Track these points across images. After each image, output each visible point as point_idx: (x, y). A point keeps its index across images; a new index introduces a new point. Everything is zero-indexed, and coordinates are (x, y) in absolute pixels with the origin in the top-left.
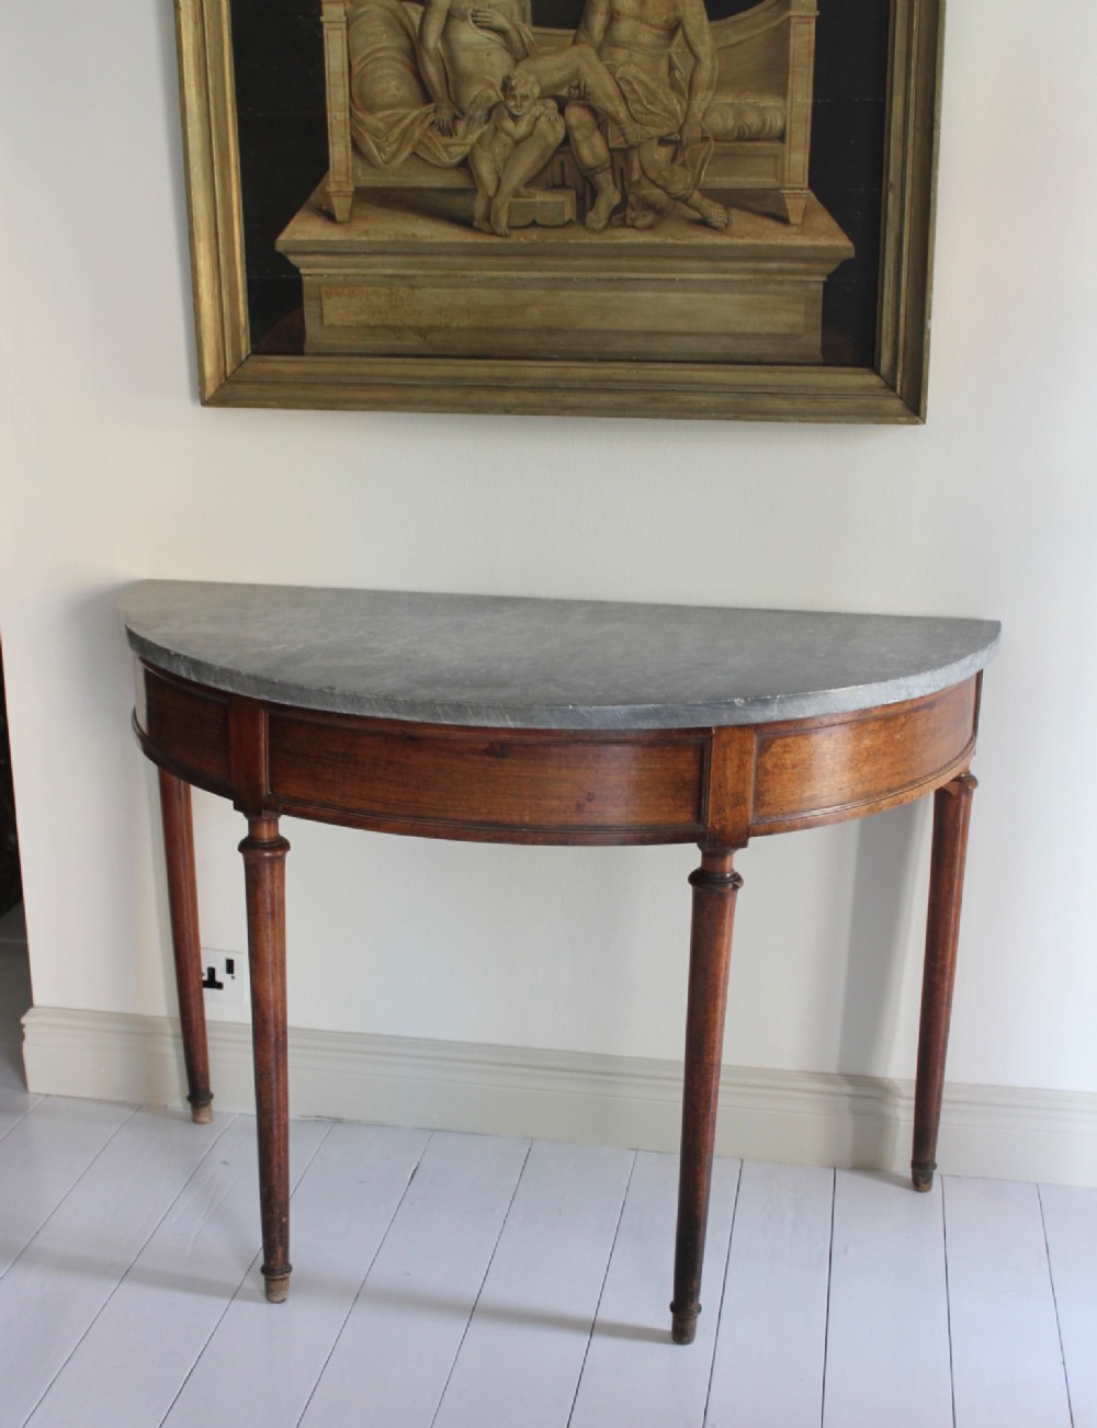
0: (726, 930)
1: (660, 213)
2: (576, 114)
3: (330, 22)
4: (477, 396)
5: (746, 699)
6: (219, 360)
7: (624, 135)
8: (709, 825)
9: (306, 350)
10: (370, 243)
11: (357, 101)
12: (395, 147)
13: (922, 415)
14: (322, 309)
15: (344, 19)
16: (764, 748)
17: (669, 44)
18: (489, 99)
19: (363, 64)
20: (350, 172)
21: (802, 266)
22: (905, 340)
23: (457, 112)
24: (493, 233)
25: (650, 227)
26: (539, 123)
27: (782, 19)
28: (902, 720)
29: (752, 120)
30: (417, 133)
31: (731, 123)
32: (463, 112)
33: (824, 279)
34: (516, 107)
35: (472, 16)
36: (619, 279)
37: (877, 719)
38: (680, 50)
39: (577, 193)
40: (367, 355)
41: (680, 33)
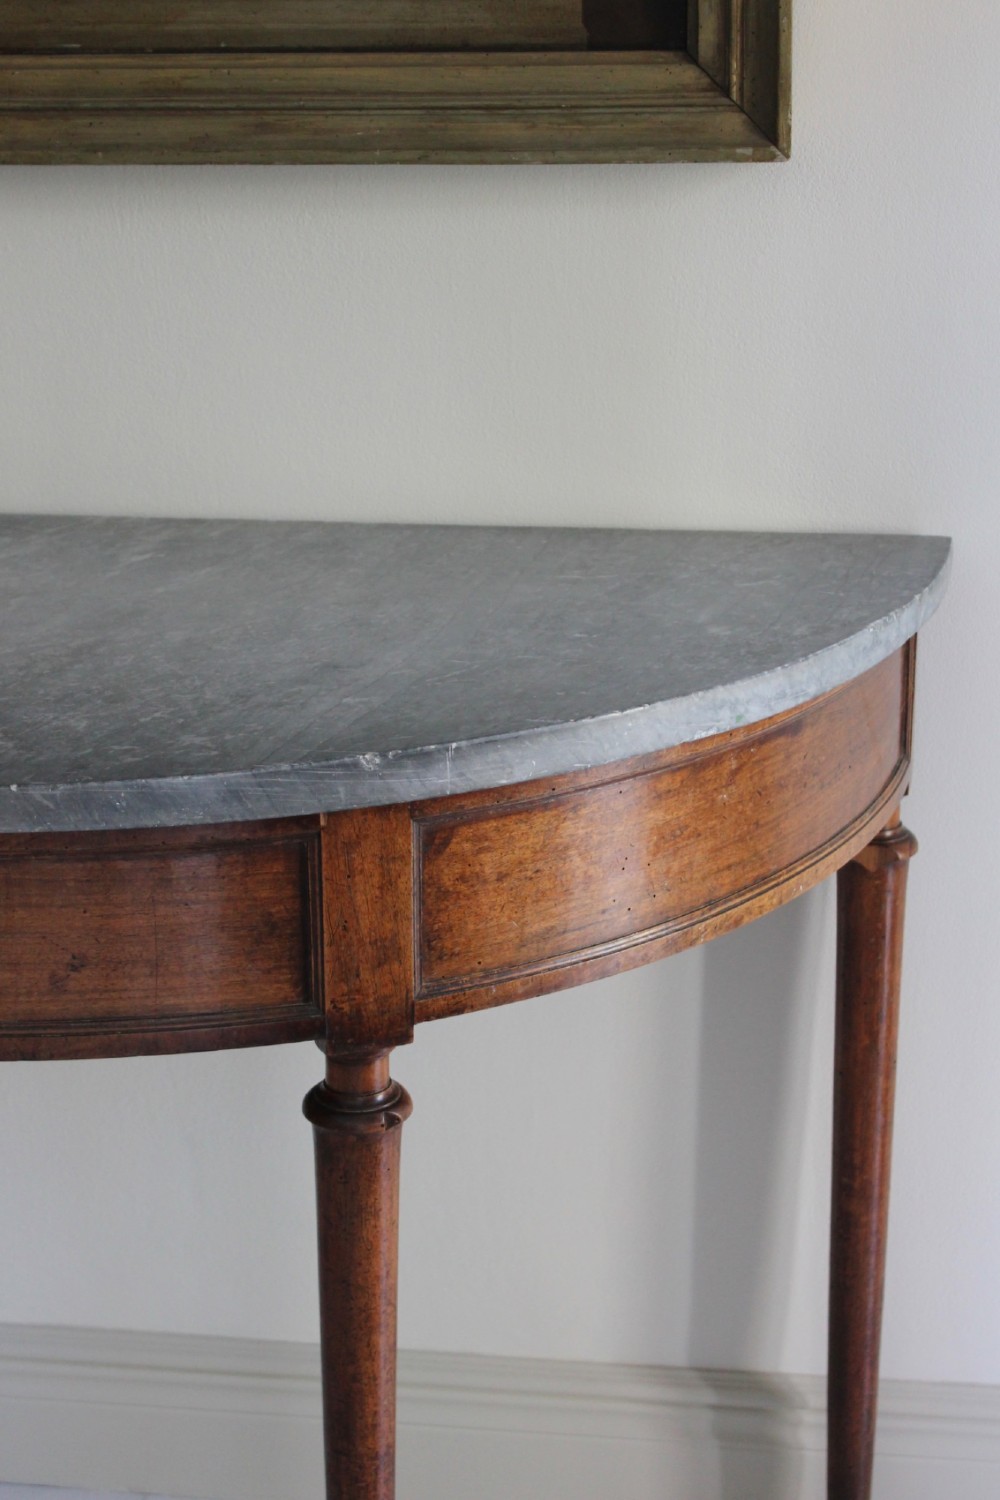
0: (384, 1204)
5: (383, 755)
8: (328, 1006)
13: (781, 142)
16: (434, 844)
28: (734, 764)
37: (673, 769)
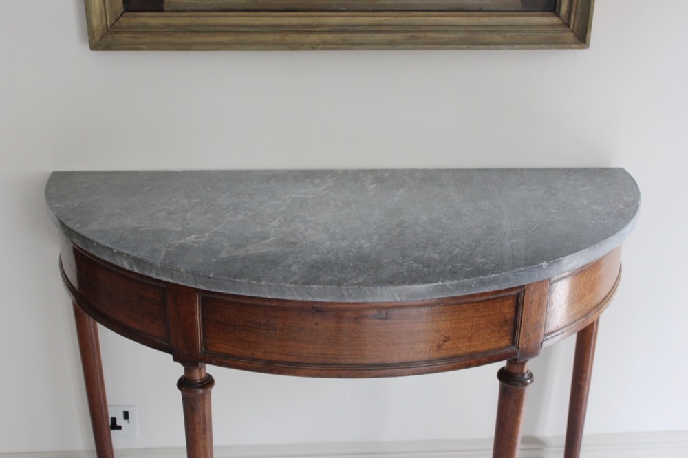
4: (290, 38)
5: (549, 263)
6: (102, 17)
8: (520, 346)
9: (165, 8)
13: (587, 43)
40: (210, 11)
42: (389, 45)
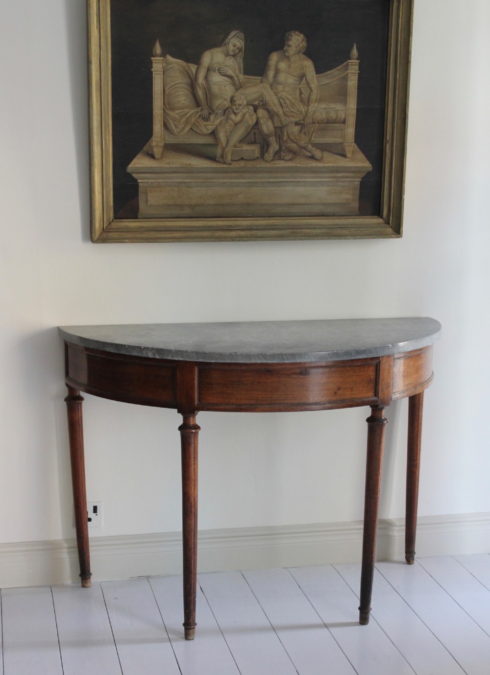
1: (295, 153)
2: (261, 112)
3: (156, 71)
4: (218, 234)
6: (101, 222)
7: (281, 121)
9: (139, 216)
10: (170, 168)
11: (167, 106)
12: (183, 126)
13: (401, 234)
14: (147, 198)
15: (162, 70)
17: (300, 84)
18: (225, 105)
19: (170, 90)
20: (162, 137)
21: (352, 175)
22: (393, 204)
23: (210, 111)
24: (225, 163)
25: (291, 160)
26: (245, 116)
27: (345, 74)
29: (333, 115)
30: (193, 120)
31: (324, 116)
32: (213, 112)
33: (360, 180)
34: (236, 109)
35: (218, 70)
36: (277, 182)
38: (304, 86)
39: (261, 145)
40: (167, 218)
41: (304, 79)
42: (280, 237)
